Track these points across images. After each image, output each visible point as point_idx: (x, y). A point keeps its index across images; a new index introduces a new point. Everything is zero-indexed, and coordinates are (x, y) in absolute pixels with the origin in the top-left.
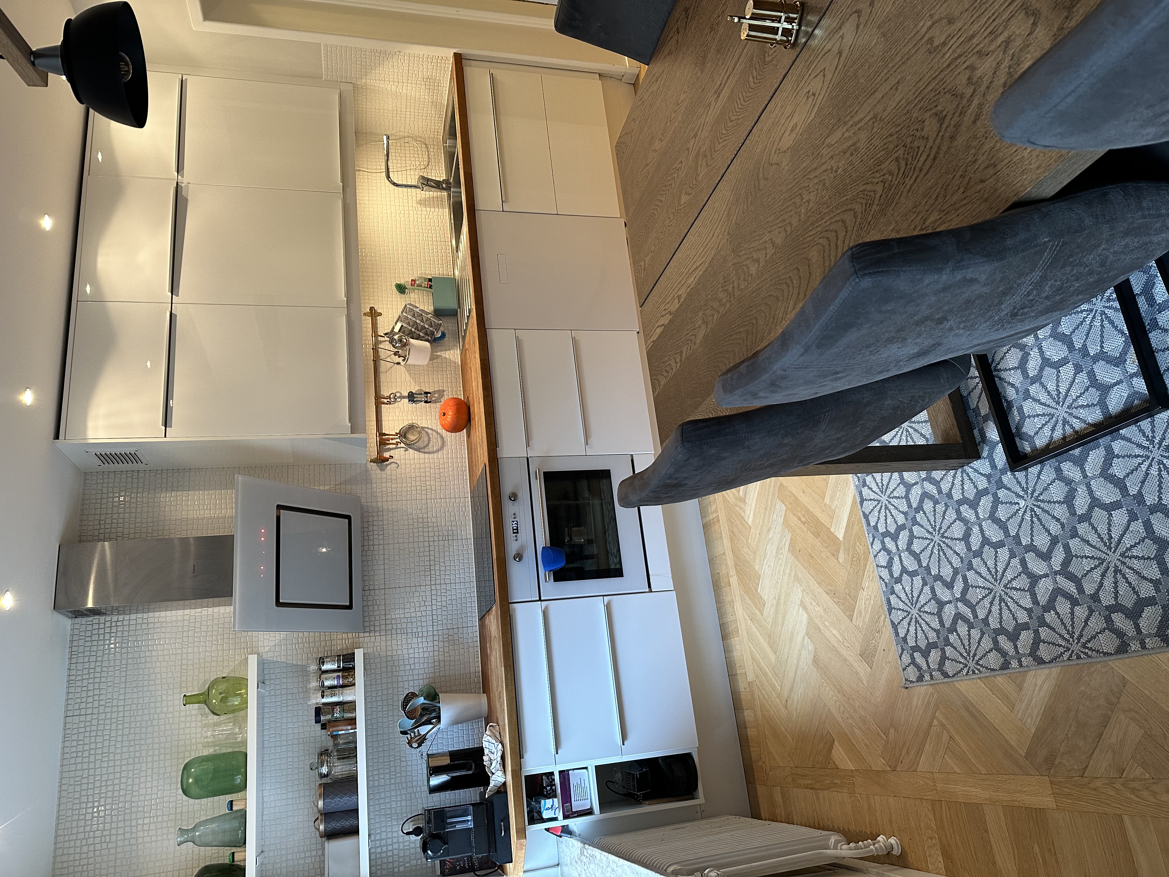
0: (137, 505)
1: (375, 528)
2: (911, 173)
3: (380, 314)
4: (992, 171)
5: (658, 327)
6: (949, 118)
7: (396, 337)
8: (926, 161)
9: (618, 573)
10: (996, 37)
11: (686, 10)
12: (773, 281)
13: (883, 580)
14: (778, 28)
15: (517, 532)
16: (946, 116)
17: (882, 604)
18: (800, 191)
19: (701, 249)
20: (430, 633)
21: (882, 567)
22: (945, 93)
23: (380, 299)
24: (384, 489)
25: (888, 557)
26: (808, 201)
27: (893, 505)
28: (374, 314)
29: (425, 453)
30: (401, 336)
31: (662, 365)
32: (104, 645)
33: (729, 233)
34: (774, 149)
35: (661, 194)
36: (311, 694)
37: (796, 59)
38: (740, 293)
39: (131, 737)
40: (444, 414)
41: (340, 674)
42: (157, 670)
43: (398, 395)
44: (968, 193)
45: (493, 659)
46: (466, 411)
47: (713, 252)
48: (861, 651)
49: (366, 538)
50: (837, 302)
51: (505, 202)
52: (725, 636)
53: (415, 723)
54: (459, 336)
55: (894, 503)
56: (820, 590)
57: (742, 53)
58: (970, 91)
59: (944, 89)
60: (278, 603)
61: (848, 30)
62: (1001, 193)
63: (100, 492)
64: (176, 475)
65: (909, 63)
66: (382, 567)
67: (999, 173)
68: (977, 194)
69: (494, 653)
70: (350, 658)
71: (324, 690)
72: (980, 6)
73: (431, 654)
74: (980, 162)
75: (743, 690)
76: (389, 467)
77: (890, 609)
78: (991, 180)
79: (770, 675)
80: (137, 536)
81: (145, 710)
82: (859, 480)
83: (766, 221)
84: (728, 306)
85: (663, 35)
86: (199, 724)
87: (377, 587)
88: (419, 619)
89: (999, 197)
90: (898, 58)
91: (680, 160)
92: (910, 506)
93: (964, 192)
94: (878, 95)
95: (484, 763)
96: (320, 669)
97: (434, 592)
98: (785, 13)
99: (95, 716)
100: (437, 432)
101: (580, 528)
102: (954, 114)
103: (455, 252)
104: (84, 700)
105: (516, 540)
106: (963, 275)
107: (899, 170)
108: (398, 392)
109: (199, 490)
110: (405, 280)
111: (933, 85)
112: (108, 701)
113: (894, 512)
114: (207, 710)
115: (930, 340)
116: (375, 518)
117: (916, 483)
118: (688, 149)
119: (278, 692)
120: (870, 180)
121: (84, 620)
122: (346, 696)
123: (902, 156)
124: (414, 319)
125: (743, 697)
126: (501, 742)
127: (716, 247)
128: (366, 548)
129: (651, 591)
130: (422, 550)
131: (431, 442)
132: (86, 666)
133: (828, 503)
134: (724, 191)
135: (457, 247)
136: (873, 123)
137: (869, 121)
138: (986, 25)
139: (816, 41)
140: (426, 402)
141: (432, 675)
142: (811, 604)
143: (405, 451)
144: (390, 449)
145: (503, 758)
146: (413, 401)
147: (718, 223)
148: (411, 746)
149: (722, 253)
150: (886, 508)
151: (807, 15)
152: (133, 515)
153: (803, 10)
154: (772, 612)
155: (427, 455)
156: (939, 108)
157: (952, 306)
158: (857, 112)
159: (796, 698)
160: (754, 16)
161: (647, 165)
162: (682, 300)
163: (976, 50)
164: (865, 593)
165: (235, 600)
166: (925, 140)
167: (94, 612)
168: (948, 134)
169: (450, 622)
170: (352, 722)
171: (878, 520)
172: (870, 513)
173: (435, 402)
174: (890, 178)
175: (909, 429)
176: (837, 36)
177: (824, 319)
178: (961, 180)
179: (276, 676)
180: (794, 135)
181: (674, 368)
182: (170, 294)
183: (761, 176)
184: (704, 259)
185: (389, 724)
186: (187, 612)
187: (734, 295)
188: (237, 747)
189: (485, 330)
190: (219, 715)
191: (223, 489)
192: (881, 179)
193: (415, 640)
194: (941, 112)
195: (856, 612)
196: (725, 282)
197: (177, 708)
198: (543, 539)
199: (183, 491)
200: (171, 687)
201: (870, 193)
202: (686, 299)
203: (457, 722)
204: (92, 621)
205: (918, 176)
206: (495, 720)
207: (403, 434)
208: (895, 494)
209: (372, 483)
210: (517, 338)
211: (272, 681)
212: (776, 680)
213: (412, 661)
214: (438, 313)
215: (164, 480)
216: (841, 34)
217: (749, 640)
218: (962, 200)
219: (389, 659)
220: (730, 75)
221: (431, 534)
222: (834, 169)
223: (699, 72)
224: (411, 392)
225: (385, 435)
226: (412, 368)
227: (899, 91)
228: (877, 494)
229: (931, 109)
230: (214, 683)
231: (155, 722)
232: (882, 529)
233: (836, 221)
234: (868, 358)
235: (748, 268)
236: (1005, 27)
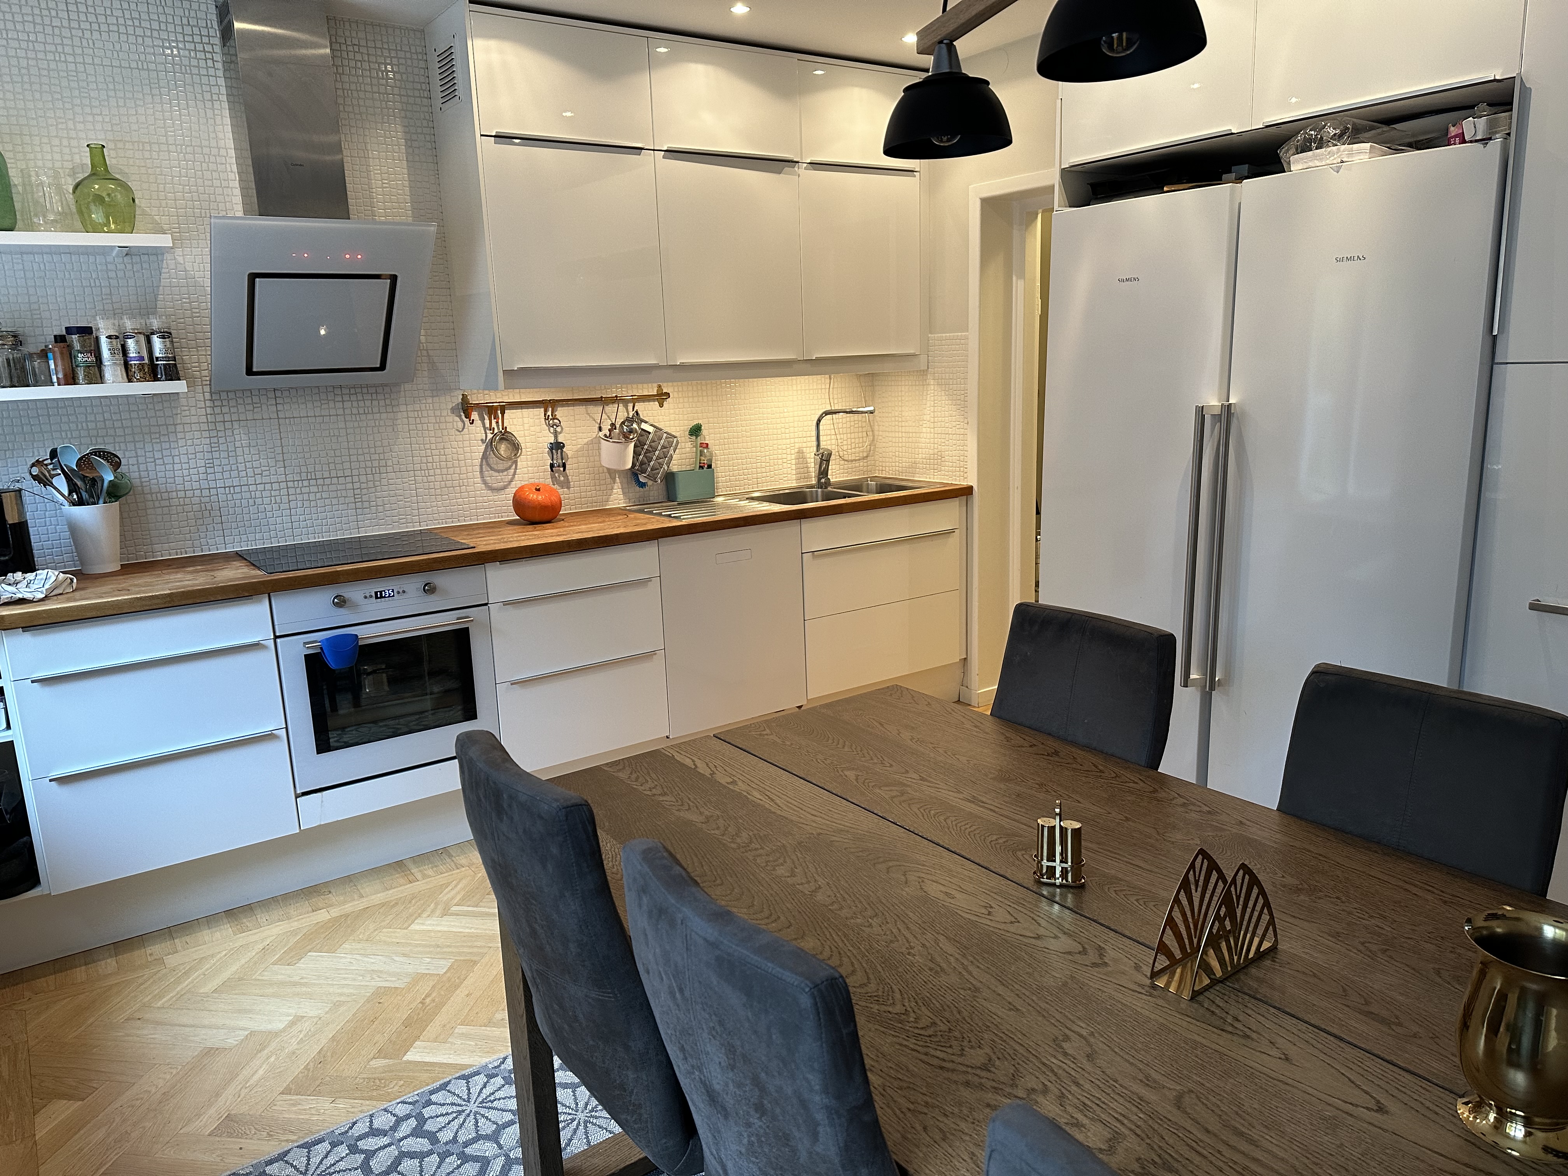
0: (384, 94)
1: (368, 403)
2: (921, 1043)
3: (661, 405)
4: (937, 1137)
5: (693, 761)
6: (988, 1075)
7: (635, 426)
8: (938, 1058)
9: (323, 745)
10: (1081, 1111)
11: (1056, 753)
12: (772, 899)
13: (351, 1128)
14: (1055, 861)
15: (377, 598)
16: (989, 1071)
17: (313, 1133)
18: (880, 914)
19: (795, 803)
20: (212, 485)
21: (371, 1122)
22: (1014, 1065)
23: (681, 405)
24: (425, 414)
25: (387, 1128)
26: (870, 926)
27: (464, 1121)
28: (661, 397)
29: (481, 466)
30: (636, 432)
31: (645, 771)
32: (177, 41)
33: (819, 834)
34: (923, 875)
35: (852, 745)
36: (112, 321)
37: (1025, 887)
38: (751, 858)
39: (35, 71)
40: (538, 490)
41: (146, 361)
42: (141, 110)
43: (559, 429)
44: (909, 1115)
45: (179, 576)
46: (545, 518)
47: (794, 818)
48: (235, 1115)
49: (352, 391)
50: (777, 971)
51: (813, 555)
52: (232, 914)
53: (72, 470)
54: (643, 506)
55: (467, 1121)
56: (324, 1041)
57: (1022, 823)
58: (1021, 1093)
59: (1018, 1064)
60: (253, 277)
61: (1064, 943)
62: (915, 1153)
63: (399, 48)
64: (429, 145)
65: (1040, 1019)
66: (311, 413)
67: (937, 1146)
68: (909, 1125)
69: (189, 577)
70: (172, 373)
71: (120, 340)
72: (1110, 1087)
73: (180, 487)
74: (946, 1121)
75: (149, 952)
76: (457, 419)
77: (308, 1146)
78: (928, 1139)
79: (179, 989)
80: (340, 92)
81: (77, 91)
82: (495, 1067)
83: (840, 878)
84: (733, 845)
85: (1026, 730)
86: (58, 164)
87: (280, 407)
88: (234, 467)
89: (911, 1152)
90: (1043, 1005)
91: (894, 764)
92: (466, 1144)
93: (909, 1110)
94: (1000, 989)
95: (10, 575)
96: (153, 334)
97: (276, 486)
98: (1072, 867)
99: (65, 23)
100: (511, 481)
101: (386, 683)
102: (993, 1080)
103: (747, 496)
104: (91, 10)
105: (366, 597)
106: (821, 1122)
107: (922, 1028)
108: (562, 429)
109: (409, 174)
110: (707, 435)
111: (1021, 1051)
112: (90, 42)
113: (456, 1124)
114: (80, 177)
115: (732, 1102)
116: (382, 403)
117: (500, 1147)
118: (907, 772)
119: (112, 274)
120: (906, 996)
121: (213, 17)
122: (112, 370)
123: (938, 1028)
124: (659, 448)
125: (136, 953)
126: (46, 598)
127: (802, 820)
128: (338, 391)
129: (297, 796)
130: (339, 466)
131: (497, 474)
132: (144, 16)
133: (457, 1031)
134: (868, 822)
135: (753, 499)
136: (970, 989)
137: (971, 983)
138: (1091, 1098)
139: (1047, 908)
140: (552, 466)
141: (147, 490)
142: (301, 1031)
143: (482, 440)
144: (482, 420)
145: (22, 601)
146: (551, 449)
147: (830, 819)
148: (33, 465)
149: (795, 829)
150: (460, 1113)
151: (1073, 893)
152: (368, 88)
153: (1078, 888)
154: (279, 977)
155: (478, 468)
156: (997, 1063)
157: (781, 1118)
158: (978, 967)
159: (145, 1032)
160: (1064, 830)
161: (882, 725)
162: (731, 787)
163: (1064, 1091)
164: (327, 1105)
165: (256, 219)
166: (959, 1053)
167: (227, 32)
168: (970, 1077)
169: (231, 511)
170: (71, 379)
171: (440, 1104)
172: (449, 1091)
173: (553, 477)
174: (912, 1019)
175: (575, 1123)
176: (1056, 931)
177: (755, 959)
178: (923, 1103)
179: (138, 271)
180: (942, 896)
181: (643, 788)
182: (665, 149)
183: (891, 864)
184: (786, 809)
185: (66, 431)
186: (232, 153)
187: (746, 851)
188: (22, 215)
189: (657, 538)
190: (74, 192)
191: (412, 205)
192: (909, 1009)
193: (201, 463)
194: (994, 1065)
195: (294, 1097)
196: (761, 837)
197: (82, 135)
198: (369, 634)
199: (407, 153)
200: (115, 128)
201: (890, 998)
202: (733, 791)
203: (74, 530)
204: (212, 27)
205: (919, 1052)
206: (82, 586)
207: (505, 436)
208: (482, 1121)
209: (433, 397)
210: (649, 579)
211: (129, 267)
212: (172, 997)
213: (168, 460)
214: (670, 478)
215: (419, 130)
216: (1060, 935)
217: (232, 949)
218: (900, 1109)
219: (171, 429)
220: (994, 811)
221: (363, 479)
222: (912, 951)
223: (992, 776)
224: (564, 446)
225: (503, 413)
226: (596, 446)
227: (1009, 1013)
228: (478, 1096)
229: (994, 1053)
230: (124, 187)
231: (59, 104)
232: (427, 1112)
233: (852, 963)
234: (704, 1027)
235: (782, 864)
236: (1092, 1119)
